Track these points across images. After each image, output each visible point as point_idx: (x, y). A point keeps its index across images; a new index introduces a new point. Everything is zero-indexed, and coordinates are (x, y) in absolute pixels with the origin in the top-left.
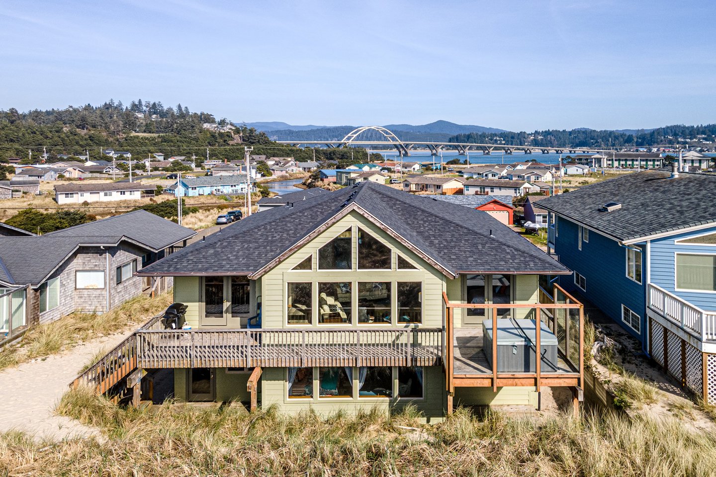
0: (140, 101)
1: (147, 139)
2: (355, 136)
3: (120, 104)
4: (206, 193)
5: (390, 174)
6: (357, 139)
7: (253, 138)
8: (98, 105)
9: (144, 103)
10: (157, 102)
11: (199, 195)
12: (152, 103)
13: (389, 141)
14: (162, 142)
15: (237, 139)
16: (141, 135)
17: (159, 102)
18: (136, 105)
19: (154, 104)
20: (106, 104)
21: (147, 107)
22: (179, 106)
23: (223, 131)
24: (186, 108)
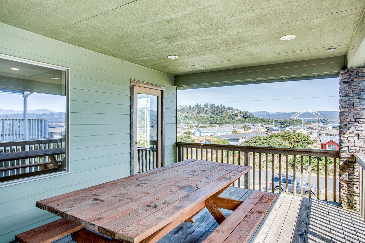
0: (207, 103)
1: (205, 117)
2: (298, 115)
3: (201, 105)
4: (209, 135)
5: (312, 130)
6: (299, 117)
7: (247, 116)
8: (193, 106)
9: (208, 104)
10: (213, 104)
11: (206, 136)
12: (211, 104)
13: (317, 117)
14: (210, 118)
15: (239, 117)
16: (203, 115)
17: (214, 104)
18: (206, 105)
19: (212, 104)
20: (196, 105)
21: (209, 105)
22: (221, 105)
23: (235, 113)
24: (224, 105)
